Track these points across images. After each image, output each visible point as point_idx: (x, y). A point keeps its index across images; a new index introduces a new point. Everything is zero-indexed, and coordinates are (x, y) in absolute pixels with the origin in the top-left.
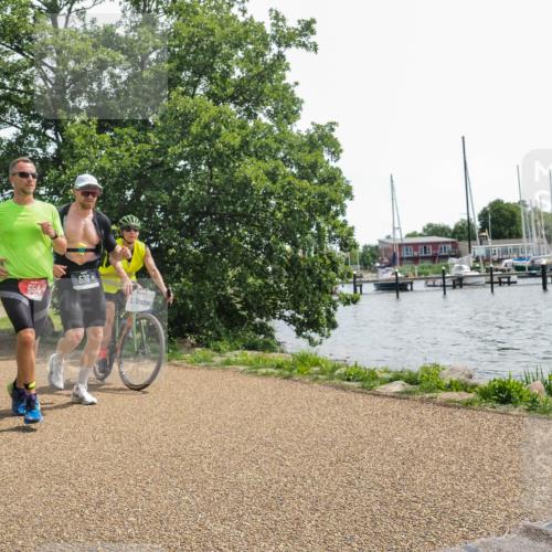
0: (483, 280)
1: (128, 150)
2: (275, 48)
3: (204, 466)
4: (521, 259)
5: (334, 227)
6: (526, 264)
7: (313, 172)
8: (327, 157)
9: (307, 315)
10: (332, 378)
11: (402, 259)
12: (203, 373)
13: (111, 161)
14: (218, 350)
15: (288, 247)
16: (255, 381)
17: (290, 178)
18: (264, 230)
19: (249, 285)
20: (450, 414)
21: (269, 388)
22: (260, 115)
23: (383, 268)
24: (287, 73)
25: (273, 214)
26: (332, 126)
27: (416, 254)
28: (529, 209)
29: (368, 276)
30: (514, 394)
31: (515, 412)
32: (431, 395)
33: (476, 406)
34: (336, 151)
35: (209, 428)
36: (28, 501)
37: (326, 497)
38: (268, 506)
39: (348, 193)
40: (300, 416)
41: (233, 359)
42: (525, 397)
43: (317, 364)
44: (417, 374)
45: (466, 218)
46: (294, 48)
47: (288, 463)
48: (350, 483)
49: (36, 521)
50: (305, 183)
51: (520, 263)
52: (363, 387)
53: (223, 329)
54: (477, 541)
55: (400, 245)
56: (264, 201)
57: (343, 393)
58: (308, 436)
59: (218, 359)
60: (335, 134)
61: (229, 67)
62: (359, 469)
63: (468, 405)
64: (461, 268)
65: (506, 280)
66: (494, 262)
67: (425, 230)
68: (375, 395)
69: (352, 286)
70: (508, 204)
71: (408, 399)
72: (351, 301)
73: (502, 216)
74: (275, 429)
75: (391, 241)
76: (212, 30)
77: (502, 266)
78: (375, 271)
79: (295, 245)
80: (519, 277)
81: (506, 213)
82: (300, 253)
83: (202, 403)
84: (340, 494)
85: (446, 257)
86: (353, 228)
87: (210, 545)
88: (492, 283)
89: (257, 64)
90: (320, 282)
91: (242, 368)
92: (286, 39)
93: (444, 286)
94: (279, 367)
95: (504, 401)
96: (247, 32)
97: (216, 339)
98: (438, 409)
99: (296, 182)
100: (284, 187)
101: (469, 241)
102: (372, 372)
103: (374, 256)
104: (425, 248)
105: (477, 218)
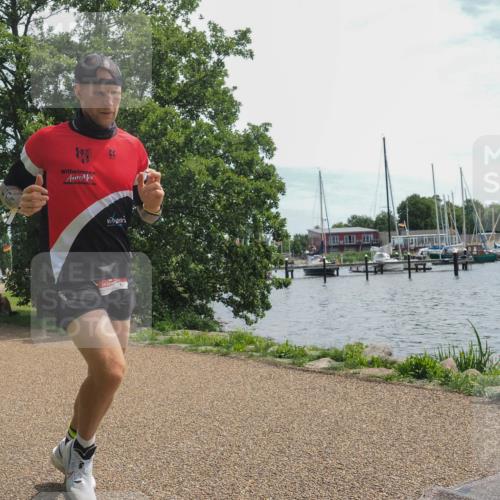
0: (402, 266)
2: (215, 56)
3: (148, 436)
4: (435, 248)
5: (268, 219)
6: (440, 252)
7: (250, 168)
8: (262, 154)
9: (242, 296)
10: (266, 356)
11: (328, 248)
12: (148, 351)
14: (162, 330)
15: (226, 236)
16: (196, 358)
17: (230, 174)
18: (205, 221)
19: (190, 271)
20: (372, 388)
21: (209, 364)
22: (202, 117)
23: (312, 255)
24: (225, 78)
25: (213, 206)
26: (266, 126)
27: (341, 242)
28: (442, 203)
29: (299, 262)
30: (429, 370)
31: (430, 386)
32: (355, 371)
33: (395, 381)
34: (270, 149)
35: (153, 402)
37: (259, 465)
39: (281, 189)
40: (236, 391)
41: (176, 337)
42: (438, 372)
43: (251, 342)
44: (342, 352)
45: (386, 210)
46: (232, 56)
47: (225, 434)
48: (281, 451)
50: (242, 179)
51: (434, 252)
52: (293, 364)
53: (165, 309)
55: (328, 235)
56: (205, 194)
57: (275, 369)
59: (161, 338)
60: (268, 134)
61: (174, 73)
62: (289, 438)
63: (387, 380)
64: (381, 256)
65: (422, 267)
66: (411, 250)
67: (350, 221)
68: (303, 370)
69: (284, 271)
70: (424, 198)
71: (334, 374)
72: (283, 284)
73: (419, 209)
74: (212, 402)
75: (319, 231)
77: (419, 254)
78: (305, 257)
79: (233, 234)
80: (434, 264)
81: (422, 206)
82: (237, 241)
83: (146, 378)
84: (273, 461)
85: (369, 246)
86: (285, 219)
88: (409, 269)
89: (199, 70)
90: (254, 268)
91: (183, 346)
92: (225, 48)
93: (367, 272)
94: (217, 345)
95: (420, 377)
96: (190, 42)
97: (161, 320)
98: (361, 383)
99: (235, 177)
100: (223, 182)
101: (389, 231)
102: (302, 350)
103: (304, 245)
104: (350, 238)
105: (396, 211)
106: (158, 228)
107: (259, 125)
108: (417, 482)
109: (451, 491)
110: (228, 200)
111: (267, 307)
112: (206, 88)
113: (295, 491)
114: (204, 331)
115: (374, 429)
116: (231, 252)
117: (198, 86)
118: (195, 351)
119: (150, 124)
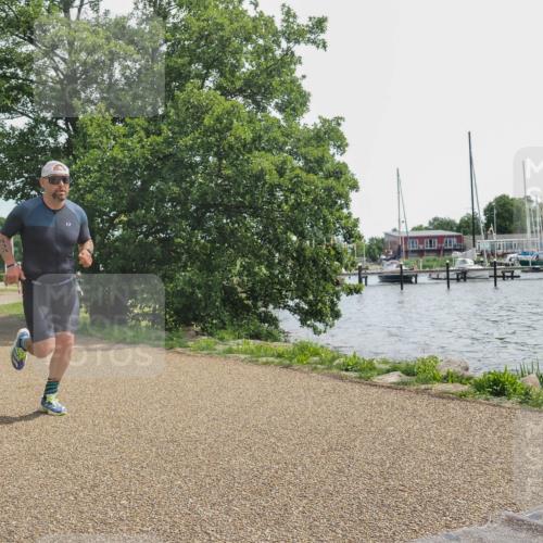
0: (487, 274)
1: (139, 142)
2: (284, 44)
4: (525, 254)
5: (339, 219)
6: (529, 258)
7: (319, 165)
9: (309, 303)
10: (329, 368)
11: (407, 252)
12: (204, 361)
13: (122, 151)
14: (222, 339)
15: (294, 238)
16: (256, 370)
17: (298, 171)
18: (270, 223)
19: (256, 274)
20: (444, 405)
21: (268, 377)
22: (269, 108)
23: (388, 260)
24: (298, 66)
25: (279, 206)
26: (338, 120)
27: (421, 247)
29: (374, 268)
30: (508, 386)
31: (508, 404)
32: (426, 386)
33: (470, 398)
34: (342, 146)
35: (207, 415)
36: (25, 483)
38: (257, 492)
39: (355, 186)
40: (296, 404)
41: (235, 347)
42: (519, 390)
43: (316, 353)
44: (413, 365)
45: (470, 212)
46: (302, 45)
48: (340, 471)
49: (31, 502)
50: (312, 177)
51: (523, 258)
52: (360, 377)
53: (226, 316)
54: (459, 531)
55: (406, 238)
56: (271, 193)
57: (340, 383)
58: (302, 425)
59: (220, 347)
60: (341, 128)
61: (238, 61)
62: (349, 457)
63: (462, 396)
64: (464, 262)
65: (509, 274)
66: (498, 256)
67: (430, 223)
68: (371, 385)
70: (513, 199)
71: (404, 390)
72: (354, 291)
73: (507, 211)
74: (270, 417)
75: (394, 234)
76: (222, 25)
78: (380, 263)
79: (302, 235)
80: (524, 271)
82: (307, 244)
83: (201, 390)
84: (329, 481)
85: (450, 251)
86: (357, 220)
87: (198, 529)
88: (495, 277)
89: (266, 58)
90: (325, 272)
91: (243, 356)
92: (295, 35)
93: (448, 279)
94: (280, 356)
95: (497, 394)
97: (221, 328)
98: (433, 400)
99: (304, 175)
100: (291, 180)
101: (474, 235)
102: (371, 362)
103: (380, 249)
104: (431, 242)
105: (482, 213)
106: (220, 229)
107: (330, 118)
108: (485, 507)
109: (520, 517)
110: (296, 200)
111: (337, 315)
112: (273, 76)
113: (351, 513)
114: (266, 340)
115: (443, 449)
116: (299, 256)
117: (265, 76)
118: (256, 362)
119: (215, 117)
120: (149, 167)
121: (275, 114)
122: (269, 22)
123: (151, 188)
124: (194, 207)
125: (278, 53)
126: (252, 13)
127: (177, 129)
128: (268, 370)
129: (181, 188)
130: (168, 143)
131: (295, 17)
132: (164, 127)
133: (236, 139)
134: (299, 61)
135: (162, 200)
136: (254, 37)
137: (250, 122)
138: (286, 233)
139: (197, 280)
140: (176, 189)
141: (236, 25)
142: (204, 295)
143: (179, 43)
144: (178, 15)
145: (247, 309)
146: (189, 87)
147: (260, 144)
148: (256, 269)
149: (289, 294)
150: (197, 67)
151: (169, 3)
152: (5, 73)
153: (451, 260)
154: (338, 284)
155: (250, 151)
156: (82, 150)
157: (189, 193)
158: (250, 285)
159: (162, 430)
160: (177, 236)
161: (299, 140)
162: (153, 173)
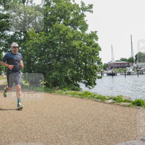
0: (136, 73)
1: (43, 38)
2: (81, 12)
5: (96, 58)
7: (91, 44)
8: (94, 40)
9: (88, 81)
10: (93, 98)
11: (114, 67)
12: (60, 96)
13: (38, 41)
14: (64, 90)
15: (84, 64)
16: (73, 98)
17: (85, 46)
18: (77, 59)
19: (74, 73)
20: (124, 108)
22: (77, 29)
23: (109, 69)
24: (85, 18)
25: (80, 55)
26: (96, 32)
27: (118, 66)
29: (105, 71)
30: (141, 103)
31: (141, 108)
32: (119, 103)
33: (131, 106)
34: (97, 39)
35: (61, 111)
36: (13, 128)
38: (74, 131)
39: (100, 50)
40: (84, 108)
41: (68, 93)
43: (90, 94)
44: (116, 98)
45: (131, 57)
46: (86, 12)
49: (14, 134)
50: (89, 47)
52: (102, 101)
53: (66, 84)
54: (128, 142)
55: (114, 64)
56: (78, 51)
57: (96, 102)
58: (86, 113)
59: (64, 93)
60: (96, 34)
61: (69, 16)
62: (99, 122)
63: (129, 106)
64: (130, 70)
65: (142, 73)
66: (139, 68)
67: (121, 60)
68: (104, 103)
69: (101, 74)
70: (143, 53)
71: (113, 104)
72: (100, 78)
74: (77, 111)
76: (65, 7)
78: (107, 70)
79: (86, 63)
81: (142, 55)
82: (87, 65)
83: (59, 104)
84: (93, 128)
85: (126, 67)
86: (101, 59)
87: (58, 141)
88: (138, 74)
90: (92, 73)
91: (70, 95)
92: (84, 9)
93: (125, 74)
94: (80, 95)
95: (139, 105)
96: (74, 7)
97: (64, 88)
98: (121, 107)
99: (87, 47)
100: (83, 48)
101: (132, 63)
102: (104, 97)
103: (107, 67)
104: (121, 64)
105: (134, 57)
106: (64, 61)
108: (135, 136)
110: (84, 53)
111: (95, 84)
112: (78, 20)
113: (99, 137)
114: (76, 91)
115: (124, 120)
116: (85, 68)
117: (76, 20)
118: (74, 97)
119: (63, 31)
120: (46, 45)
121: (79, 30)
122: (77, 6)
123: (46, 50)
124: (57, 55)
125: (80, 14)
126: (73, 3)
127: (53, 35)
128: (77, 99)
129: (54, 50)
130: (50, 38)
131: (84, 4)
132: (49, 34)
133: (68, 37)
134: (85, 16)
135: (49, 54)
136: (73, 10)
137: (72, 32)
138: (82, 62)
139: (58, 75)
140: (52, 51)
141: (69, 7)
142: (60, 79)
143: (54, 12)
144: (53, 4)
145: (71, 82)
146: (56, 23)
147: (75, 38)
148: (74, 72)
149: (83, 78)
150: (58, 18)
151: (51, 1)
152: (7, 20)
153: (126, 69)
154: (95, 76)
155: (72, 40)
156: (28, 40)
157: (56, 51)
158: (72, 76)
159: (49, 115)
160: (53, 63)
161: (85, 37)
162: (46, 46)
